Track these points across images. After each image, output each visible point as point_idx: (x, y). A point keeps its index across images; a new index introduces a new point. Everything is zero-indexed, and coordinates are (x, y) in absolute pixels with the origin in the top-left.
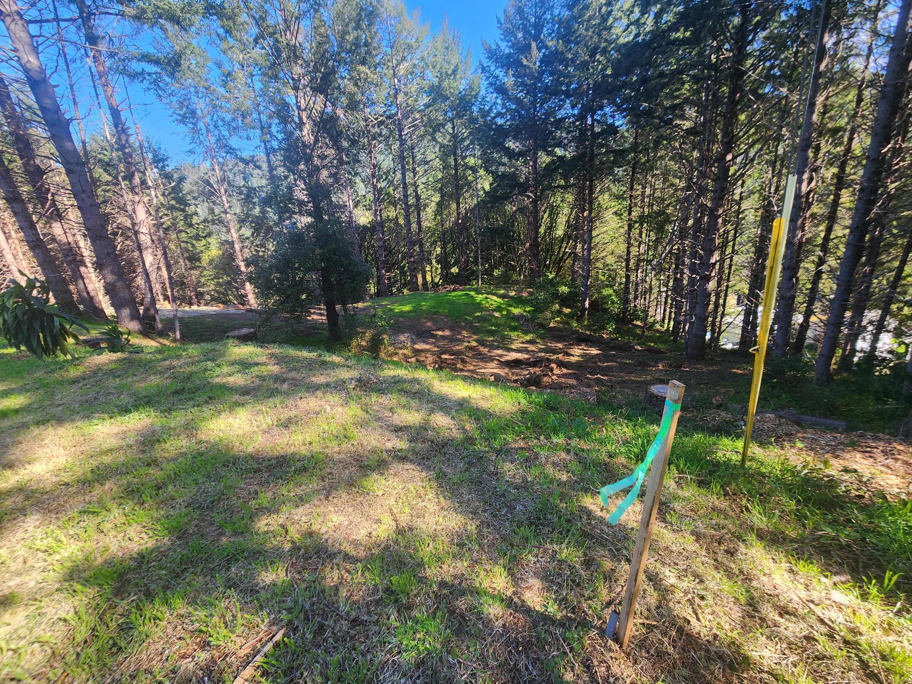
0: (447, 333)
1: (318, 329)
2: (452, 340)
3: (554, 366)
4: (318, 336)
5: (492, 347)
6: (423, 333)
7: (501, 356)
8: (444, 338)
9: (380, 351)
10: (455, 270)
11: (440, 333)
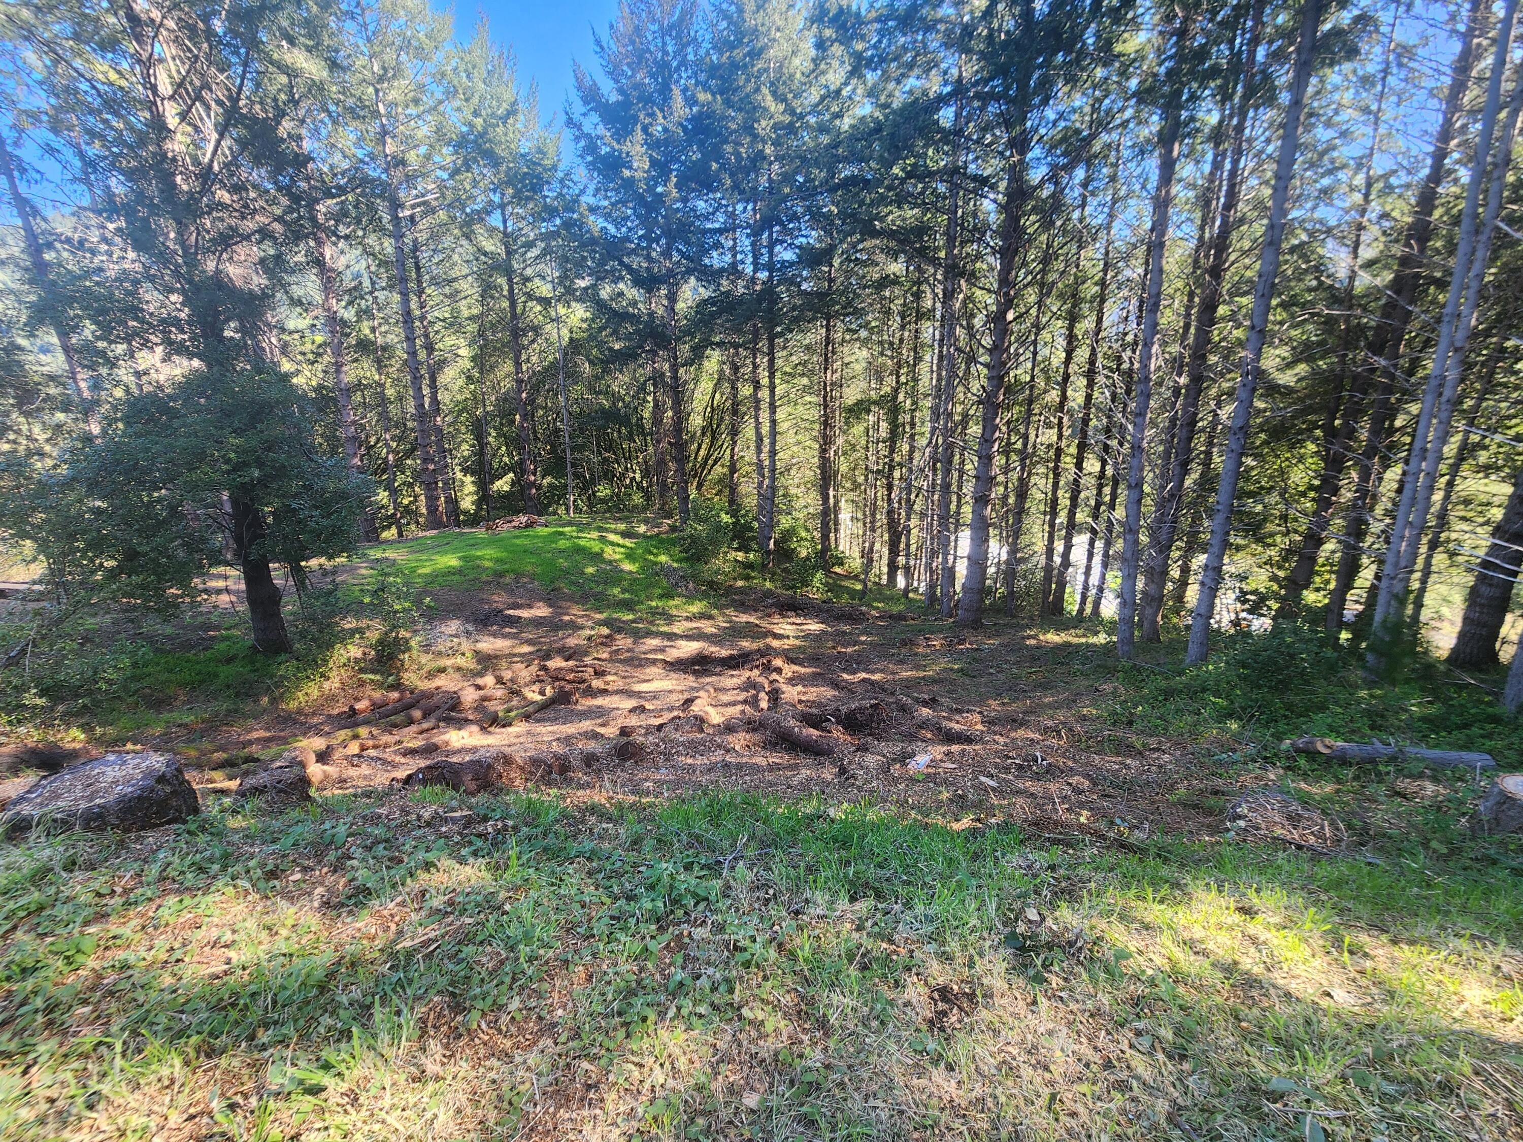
0: (541, 611)
1: (217, 628)
2: (553, 625)
3: (778, 662)
4: (222, 646)
5: (638, 635)
6: (488, 617)
7: (662, 650)
8: (537, 622)
9: (402, 668)
10: (502, 485)
11: (525, 614)
